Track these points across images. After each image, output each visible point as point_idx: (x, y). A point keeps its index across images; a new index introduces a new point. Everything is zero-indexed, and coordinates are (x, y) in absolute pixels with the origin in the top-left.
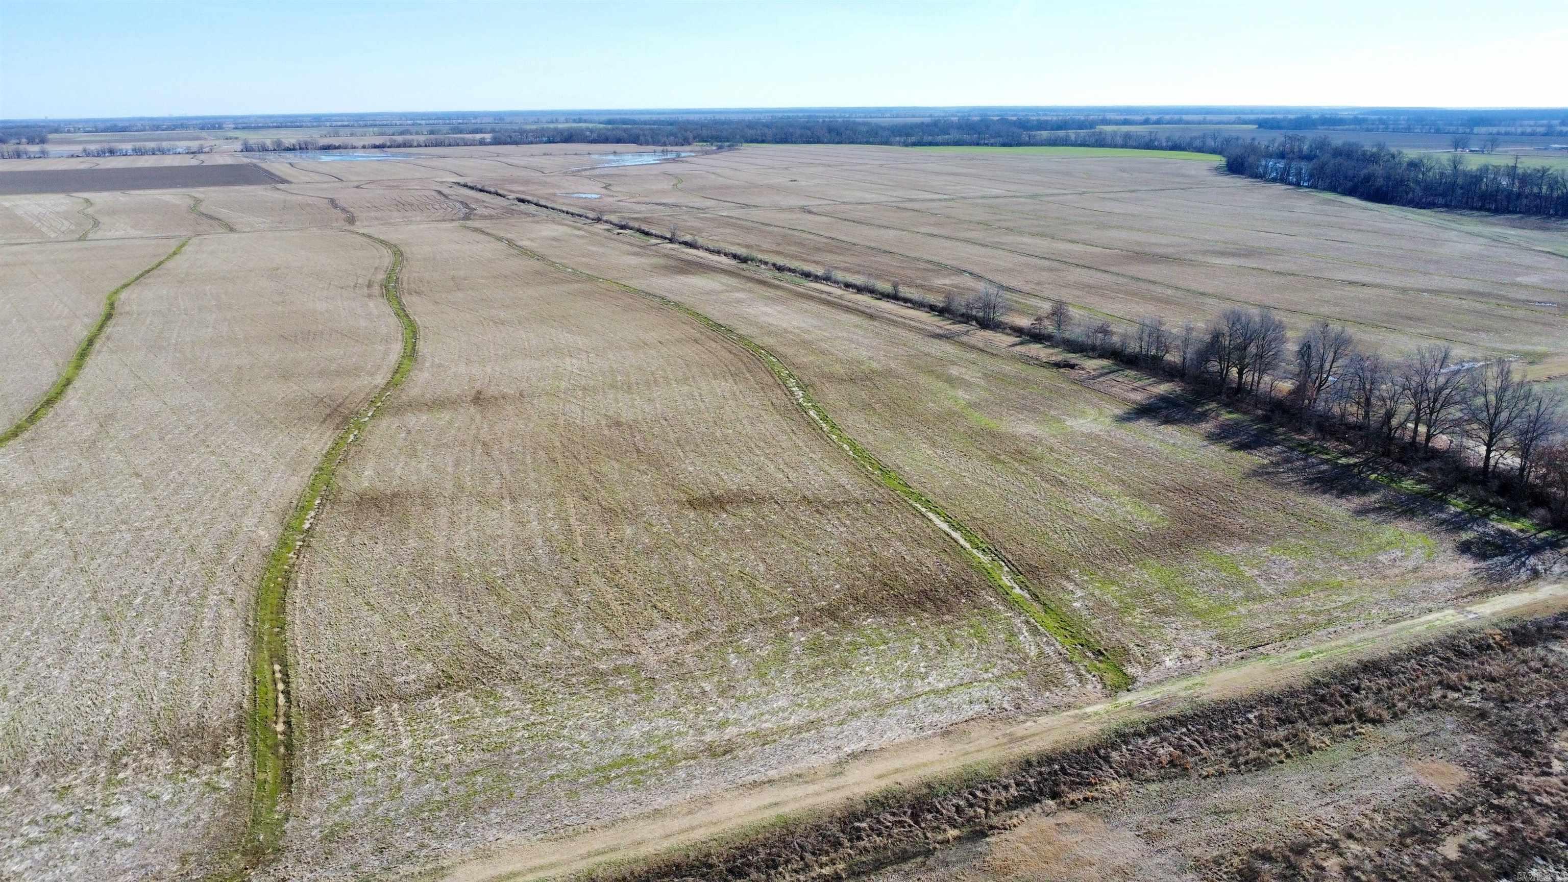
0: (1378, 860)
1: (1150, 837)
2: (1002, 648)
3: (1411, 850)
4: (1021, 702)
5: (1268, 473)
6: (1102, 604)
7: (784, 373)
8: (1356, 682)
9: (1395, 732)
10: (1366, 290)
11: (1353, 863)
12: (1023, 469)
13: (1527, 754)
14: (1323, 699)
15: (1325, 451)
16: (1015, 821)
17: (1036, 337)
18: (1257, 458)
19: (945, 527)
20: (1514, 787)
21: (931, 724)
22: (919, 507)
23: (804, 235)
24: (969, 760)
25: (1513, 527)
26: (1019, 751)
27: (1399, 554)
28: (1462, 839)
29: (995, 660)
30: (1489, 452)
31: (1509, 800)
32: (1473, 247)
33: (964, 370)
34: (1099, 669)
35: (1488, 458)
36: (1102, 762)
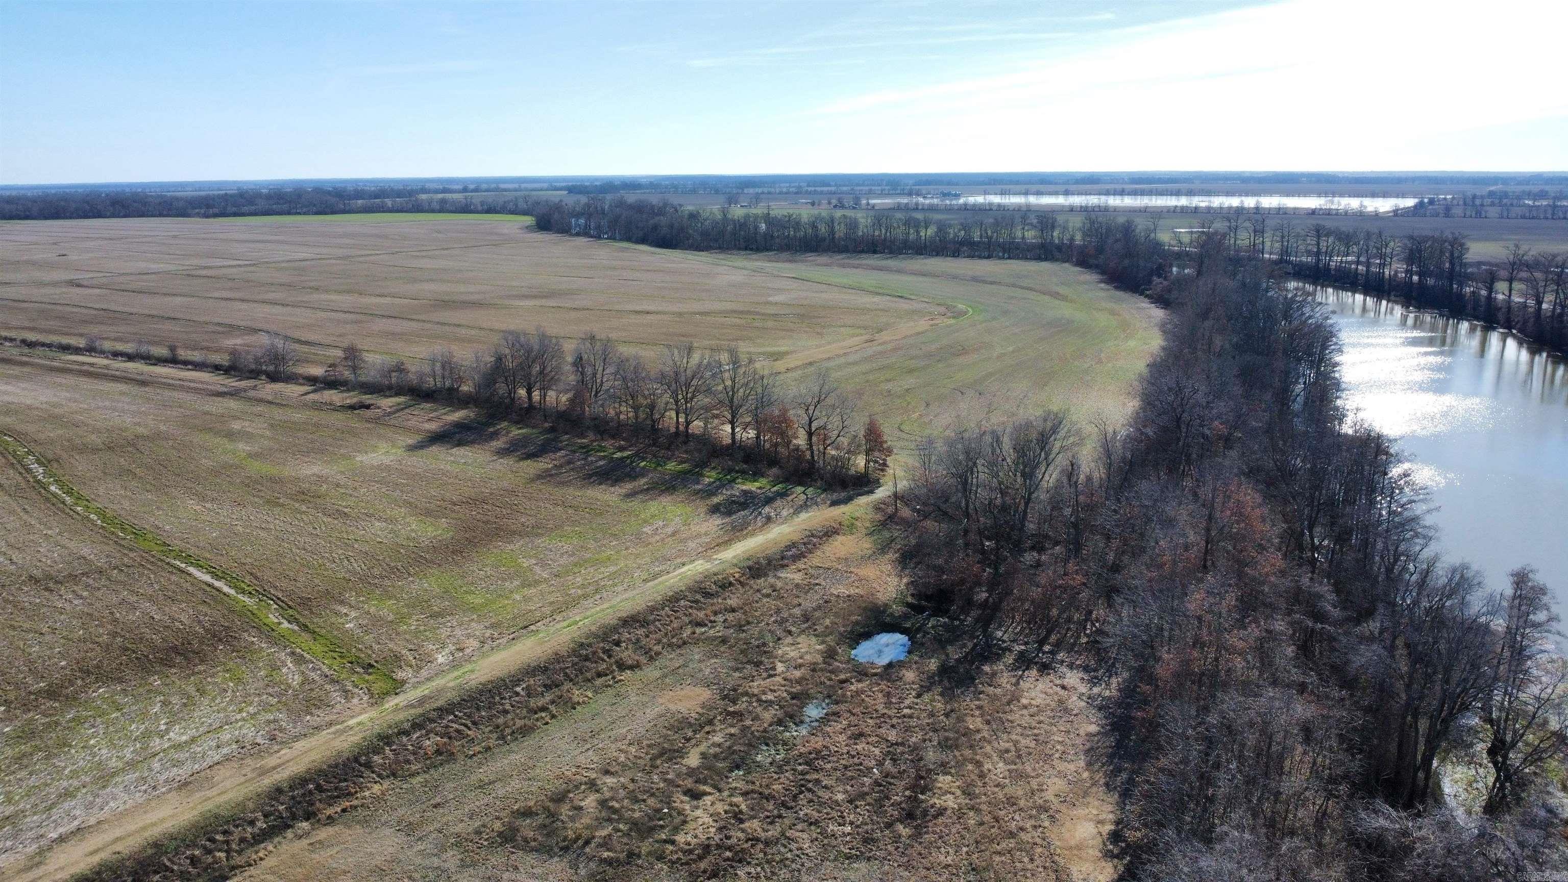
0: (631, 786)
1: (409, 829)
2: (261, 684)
3: (660, 769)
4: (277, 732)
5: (551, 475)
6: (377, 621)
7: (21, 451)
8: (616, 637)
9: (651, 672)
10: (649, 317)
11: (608, 795)
12: (304, 508)
13: (758, 664)
14: (586, 658)
15: (602, 449)
16: (261, 854)
17: (331, 384)
18: (544, 464)
19: (207, 578)
20: (746, 694)
21: (166, 781)
22: (178, 563)
23: (68, 309)
24: (209, 805)
25: (752, 486)
26: (267, 782)
27: (661, 523)
28: (702, 748)
29: (251, 698)
30: (733, 429)
31: (741, 706)
32: (738, 277)
33: (247, 424)
34: (367, 681)
35: (733, 433)
36: (363, 769)
